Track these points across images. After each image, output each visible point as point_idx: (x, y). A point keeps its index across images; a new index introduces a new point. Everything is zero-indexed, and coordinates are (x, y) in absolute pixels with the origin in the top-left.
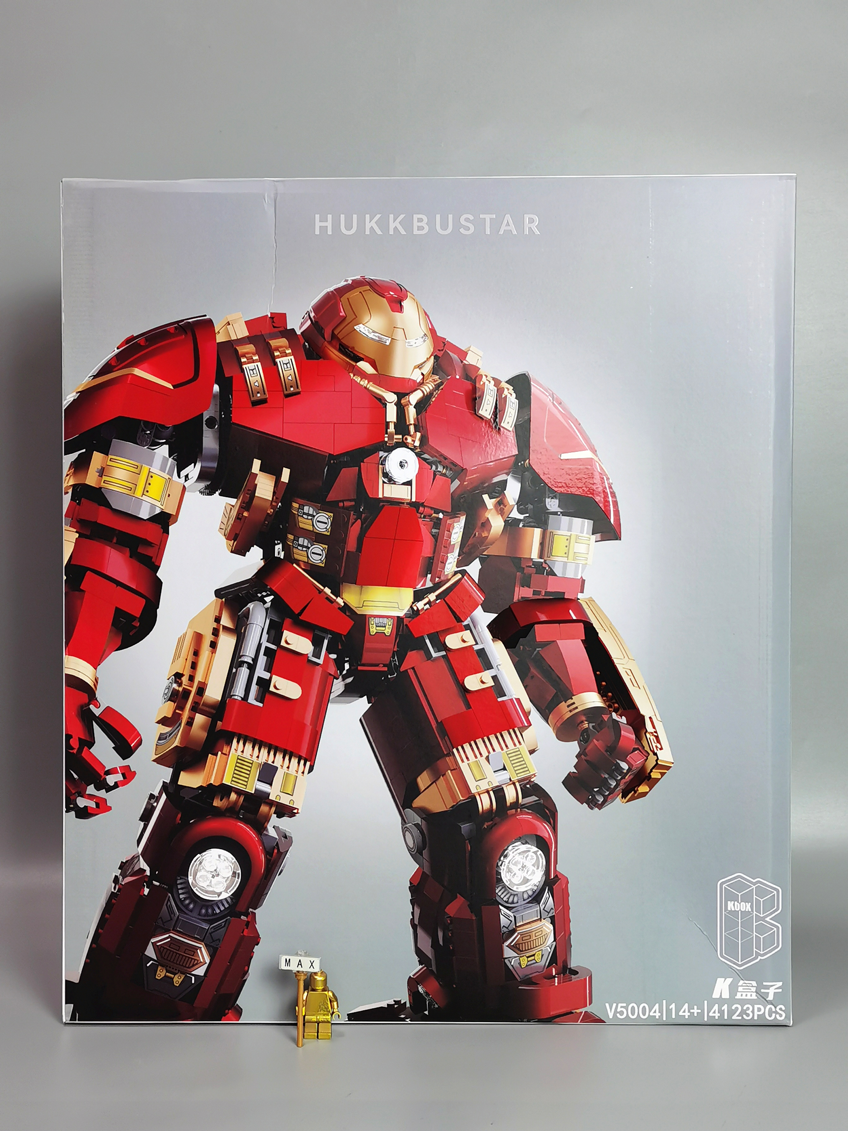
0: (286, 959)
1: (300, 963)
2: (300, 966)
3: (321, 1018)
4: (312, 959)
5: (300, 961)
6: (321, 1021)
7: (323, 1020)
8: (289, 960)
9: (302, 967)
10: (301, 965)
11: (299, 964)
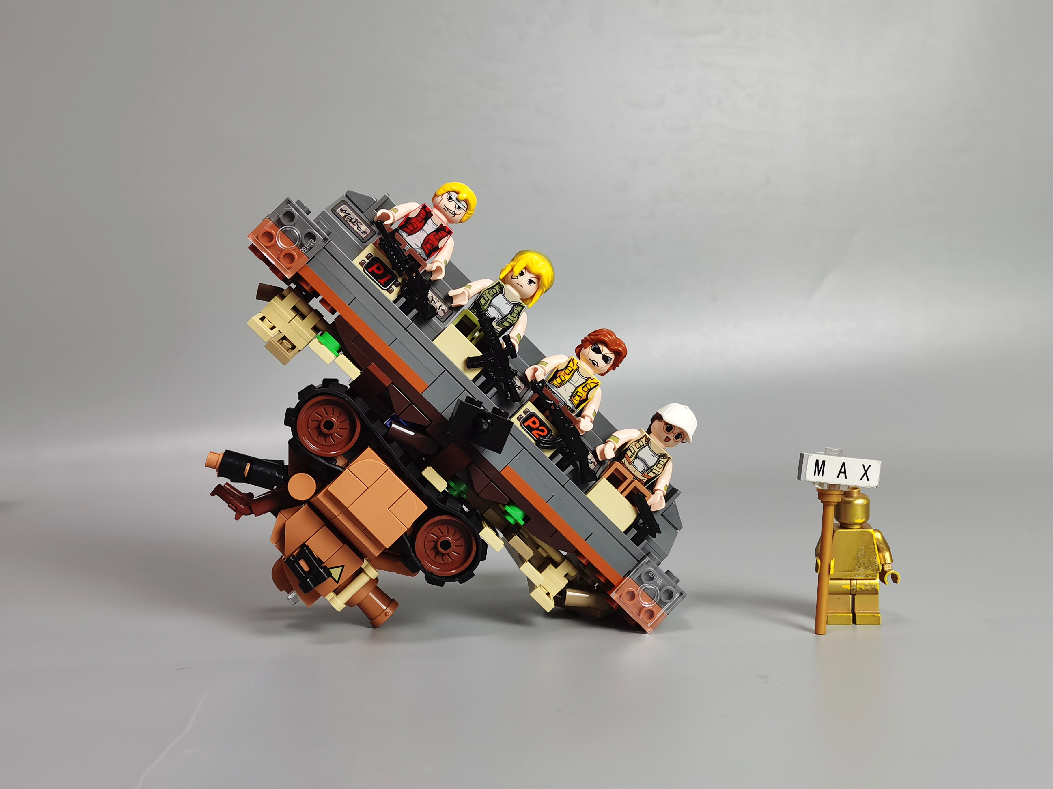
0: (817, 461)
1: (843, 470)
2: (842, 475)
3: (861, 584)
4: (867, 463)
5: (844, 464)
6: (861, 589)
7: (863, 587)
8: (824, 462)
9: (846, 478)
10: (845, 472)
11: (840, 472)
